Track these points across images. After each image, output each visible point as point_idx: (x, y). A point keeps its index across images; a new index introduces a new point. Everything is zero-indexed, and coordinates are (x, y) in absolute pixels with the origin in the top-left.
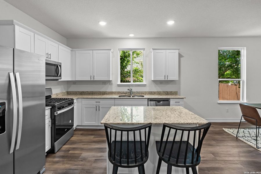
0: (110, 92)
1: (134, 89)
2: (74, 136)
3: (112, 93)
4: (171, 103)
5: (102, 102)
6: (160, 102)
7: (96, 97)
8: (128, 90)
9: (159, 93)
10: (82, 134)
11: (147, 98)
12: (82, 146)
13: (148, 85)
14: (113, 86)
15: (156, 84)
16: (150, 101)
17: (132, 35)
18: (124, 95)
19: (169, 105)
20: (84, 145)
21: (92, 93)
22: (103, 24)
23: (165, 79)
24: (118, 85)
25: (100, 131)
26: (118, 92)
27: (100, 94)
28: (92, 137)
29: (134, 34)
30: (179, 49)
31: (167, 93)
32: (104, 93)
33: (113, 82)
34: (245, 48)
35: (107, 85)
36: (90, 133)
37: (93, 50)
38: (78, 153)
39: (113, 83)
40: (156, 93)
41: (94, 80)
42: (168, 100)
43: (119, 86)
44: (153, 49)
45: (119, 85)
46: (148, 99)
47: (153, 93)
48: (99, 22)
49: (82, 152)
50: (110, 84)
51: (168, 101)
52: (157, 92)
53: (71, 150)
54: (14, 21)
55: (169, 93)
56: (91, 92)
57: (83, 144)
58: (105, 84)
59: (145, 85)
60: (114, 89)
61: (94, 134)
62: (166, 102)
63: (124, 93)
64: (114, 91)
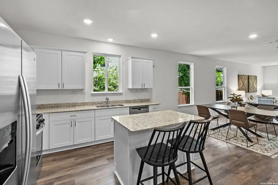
0: (82, 103)
1: (111, 99)
2: (43, 165)
3: (84, 104)
4: (150, 110)
5: (78, 115)
6: (140, 109)
8: (106, 99)
9: (135, 101)
10: (54, 160)
11: (128, 107)
12: (69, 173)
13: (124, 93)
14: (86, 95)
15: (132, 92)
16: (132, 109)
17: (110, 40)
18: (100, 105)
19: (148, 112)
20: (68, 170)
21: (57, 106)
22: (88, 22)
23: (142, 87)
24: (92, 94)
25: (77, 151)
26: (93, 102)
27: (69, 107)
28: (72, 160)
29: (113, 39)
30: (153, 60)
31: (141, 101)
34: (193, 63)
35: (78, 95)
36: (66, 156)
38: (68, 182)
39: (85, 92)
40: (132, 102)
42: (147, 107)
43: (93, 96)
44: (132, 58)
46: (130, 107)
47: (129, 102)
48: (83, 19)
49: (73, 179)
50: (82, 94)
53: (55, 181)
56: (55, 104)
57: (66, 170)
58: (75, 94)
59: (121, 94)
60: (87, 99)
61: (73, 156)
62: (145, 109)
63: (100, 104)
64: (87, 102)
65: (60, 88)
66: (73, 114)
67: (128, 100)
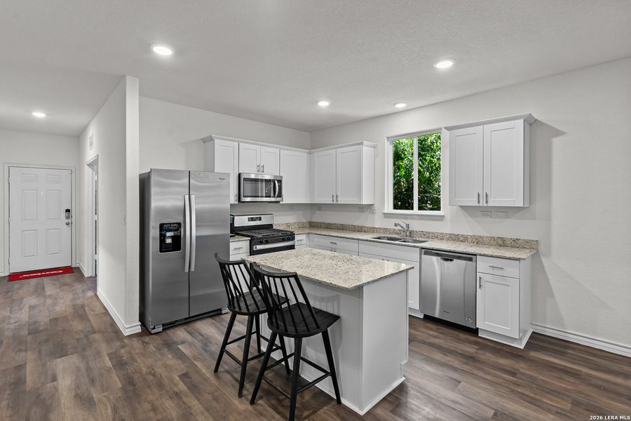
0: (370, 228)
7: (348, 236)
8: (396, 225)
9: (478, 241)
11: (417, 247)
13: (448, 217)
14: (376, 215)
15: (471, 216)
16: (426, 253)
21: (342, 227)
22: (323, 104)
23: (479, 202)
24: (384, 214)
26: (385, 229)
27: (355, 231)
30: (523, 118)
31: (501, 242)
32: (360, 229)
33: (376, 207)
35: (365, 214)
37: (336, 148)
39: (376, 211)
41: (339, 203)
43: (386, 217)
44: (449, 129)
45: (387, 215)
46: (422, 249)
47: (462, 239)
50: (371, 212)
51: (470, 260)
52: (471, 236)
54: (213, 135)
55: (508, 242)
56: (340, 225)
58: (362, 211)
59: (441, 218)
60: (379, 223)
63: (396, 233)
64: (377, 227)
65: (335, 203)
66: (334, 240)
67: (456, 233)
